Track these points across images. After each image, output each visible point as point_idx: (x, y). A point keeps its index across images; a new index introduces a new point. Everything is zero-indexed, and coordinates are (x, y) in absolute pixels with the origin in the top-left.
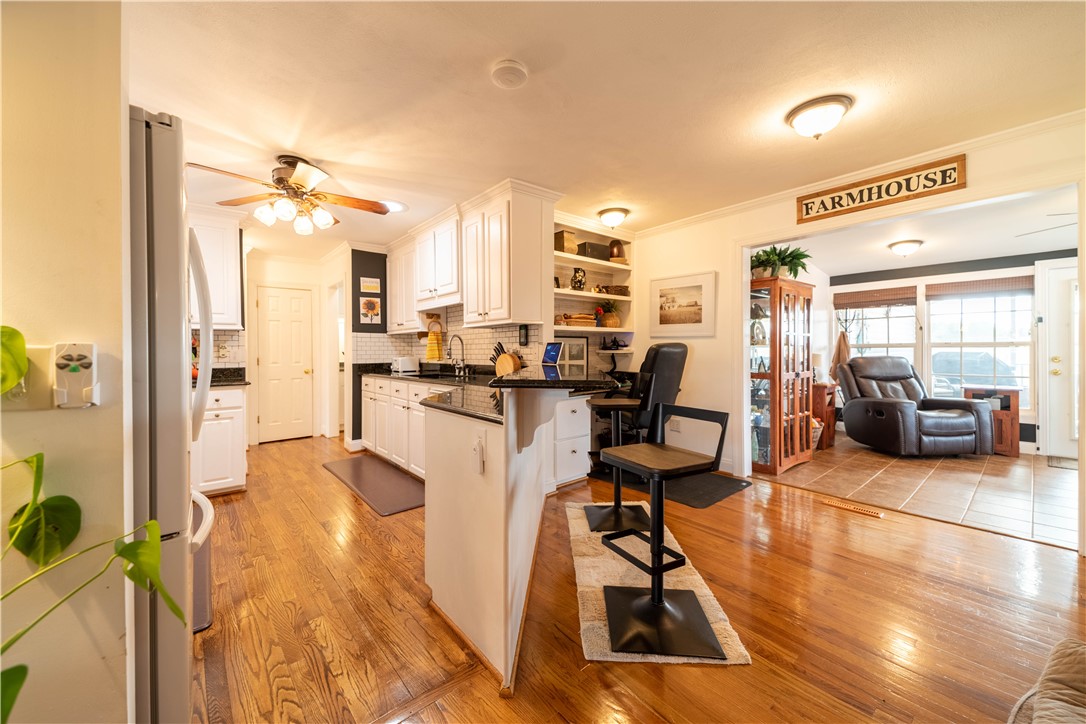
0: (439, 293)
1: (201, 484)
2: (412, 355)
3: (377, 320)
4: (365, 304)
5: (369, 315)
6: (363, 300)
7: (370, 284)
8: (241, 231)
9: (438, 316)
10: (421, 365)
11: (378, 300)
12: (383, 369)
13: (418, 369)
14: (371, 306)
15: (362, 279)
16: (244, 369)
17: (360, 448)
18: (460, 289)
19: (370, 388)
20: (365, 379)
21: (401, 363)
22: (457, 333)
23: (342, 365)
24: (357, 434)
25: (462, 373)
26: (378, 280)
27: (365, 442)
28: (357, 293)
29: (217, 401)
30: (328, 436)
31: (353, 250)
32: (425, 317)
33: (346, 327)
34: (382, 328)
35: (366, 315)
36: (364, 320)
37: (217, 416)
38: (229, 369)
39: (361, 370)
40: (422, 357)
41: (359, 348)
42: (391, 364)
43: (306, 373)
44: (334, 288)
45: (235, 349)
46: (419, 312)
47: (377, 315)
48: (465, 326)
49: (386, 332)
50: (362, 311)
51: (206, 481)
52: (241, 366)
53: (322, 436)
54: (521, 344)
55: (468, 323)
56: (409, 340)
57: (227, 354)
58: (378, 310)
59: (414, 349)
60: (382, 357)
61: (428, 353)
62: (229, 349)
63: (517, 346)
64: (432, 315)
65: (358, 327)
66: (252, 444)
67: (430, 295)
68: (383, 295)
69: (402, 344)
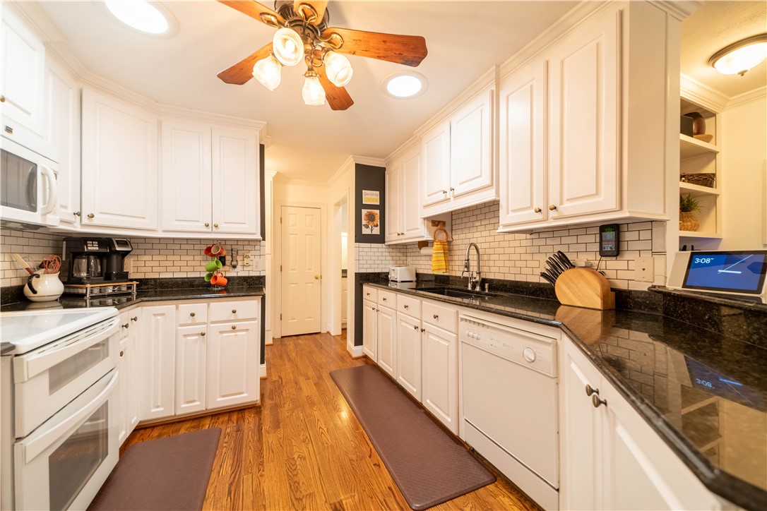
0: (457, 192)
1: (219, 399)
2: (407, 265)
3: (376, 231)
4: (366, 215)
5: (370, 227)
6: (364, 212)
7: (371, 197)
8: (262, 147)
9: (444, 223)
10: (417, 275)
11: (377, 212)
12: (381, 279)
13: (414, 279)
14: (371, 218)
15: (363, 191)
16: (265, 276)
17: (361, 355)
18: (495, 181)
19: (372, 297)
20: (367, 289)
21: (399, 273)
22: (474, 241)
23: (344, 272)
24: (359, 340)
25: (478, 289)
26: (378, 192)
27: (367, 349)
28: (359, 205)
29: (234, 312)
30: (333, 334)
31: (356, 164)
32: (430, 224)
33: (349, 238)
34: (380, 239)
35: (367, 226)
36: (365, 231)
37: (234, 328)
38: (252, 277)
39: (363, 279)
40: (419, 266)
41: (361, 258)
42: (388, 273)
43: (317, 278)
44: (338, 205)
45: (257, 258)
46: (424, 219)
47: (377, 226)
48: (501, 229)
49: (384, 242)
50: (364, 222)
51: (223, 396)
52: (262, 275)
53: (328, 332)
54: (603, 254)
55: (505, 226)
56: (404, 251)
57: (250, 263)
58: (378, 221)
59: (408, 259)
60: (380, 266)
61: (431, 264)
62: (252, 258)
63: (593, 258)
64: (437, 222)
65: (360, 238)
66: (276, 337)
67: (442, 196)
68: (382, 207)
69: (398, 254)
